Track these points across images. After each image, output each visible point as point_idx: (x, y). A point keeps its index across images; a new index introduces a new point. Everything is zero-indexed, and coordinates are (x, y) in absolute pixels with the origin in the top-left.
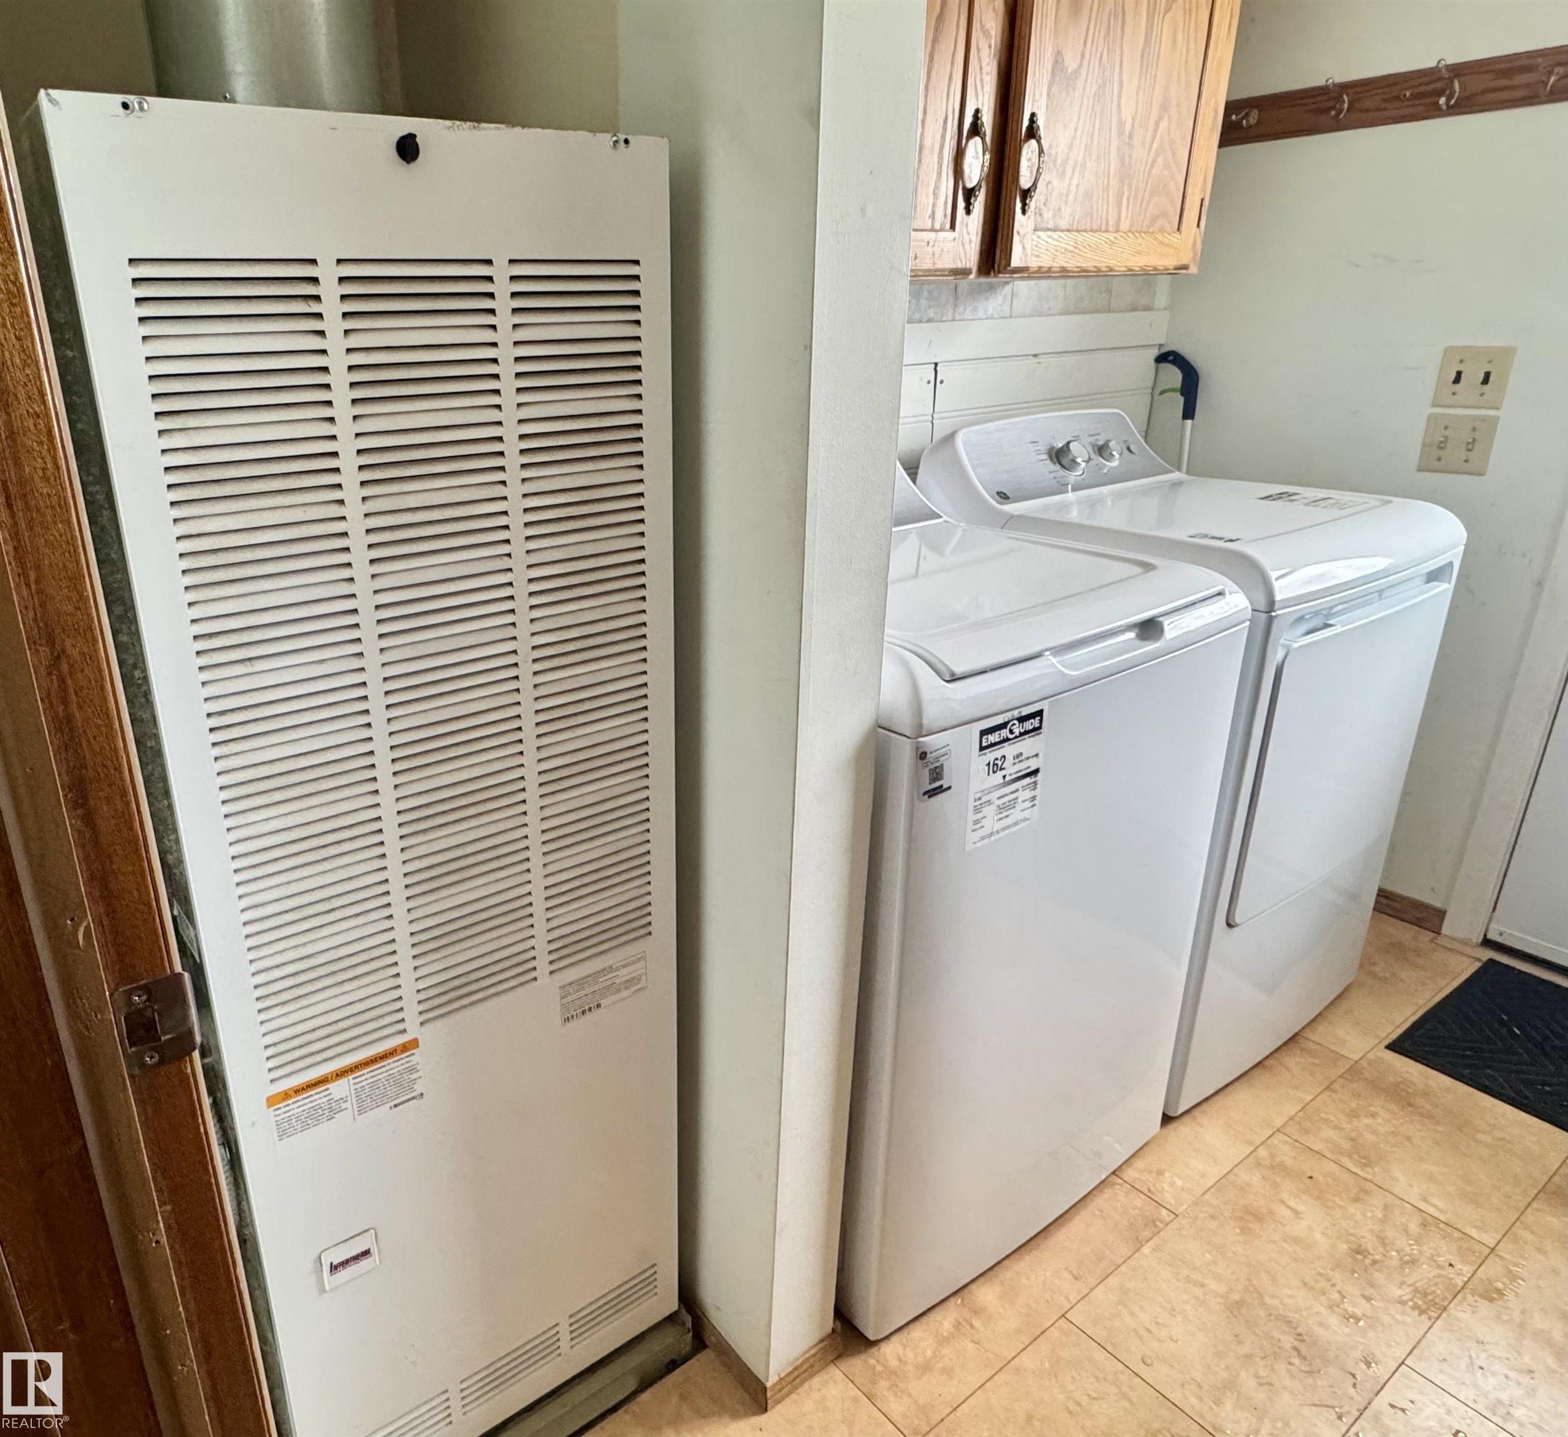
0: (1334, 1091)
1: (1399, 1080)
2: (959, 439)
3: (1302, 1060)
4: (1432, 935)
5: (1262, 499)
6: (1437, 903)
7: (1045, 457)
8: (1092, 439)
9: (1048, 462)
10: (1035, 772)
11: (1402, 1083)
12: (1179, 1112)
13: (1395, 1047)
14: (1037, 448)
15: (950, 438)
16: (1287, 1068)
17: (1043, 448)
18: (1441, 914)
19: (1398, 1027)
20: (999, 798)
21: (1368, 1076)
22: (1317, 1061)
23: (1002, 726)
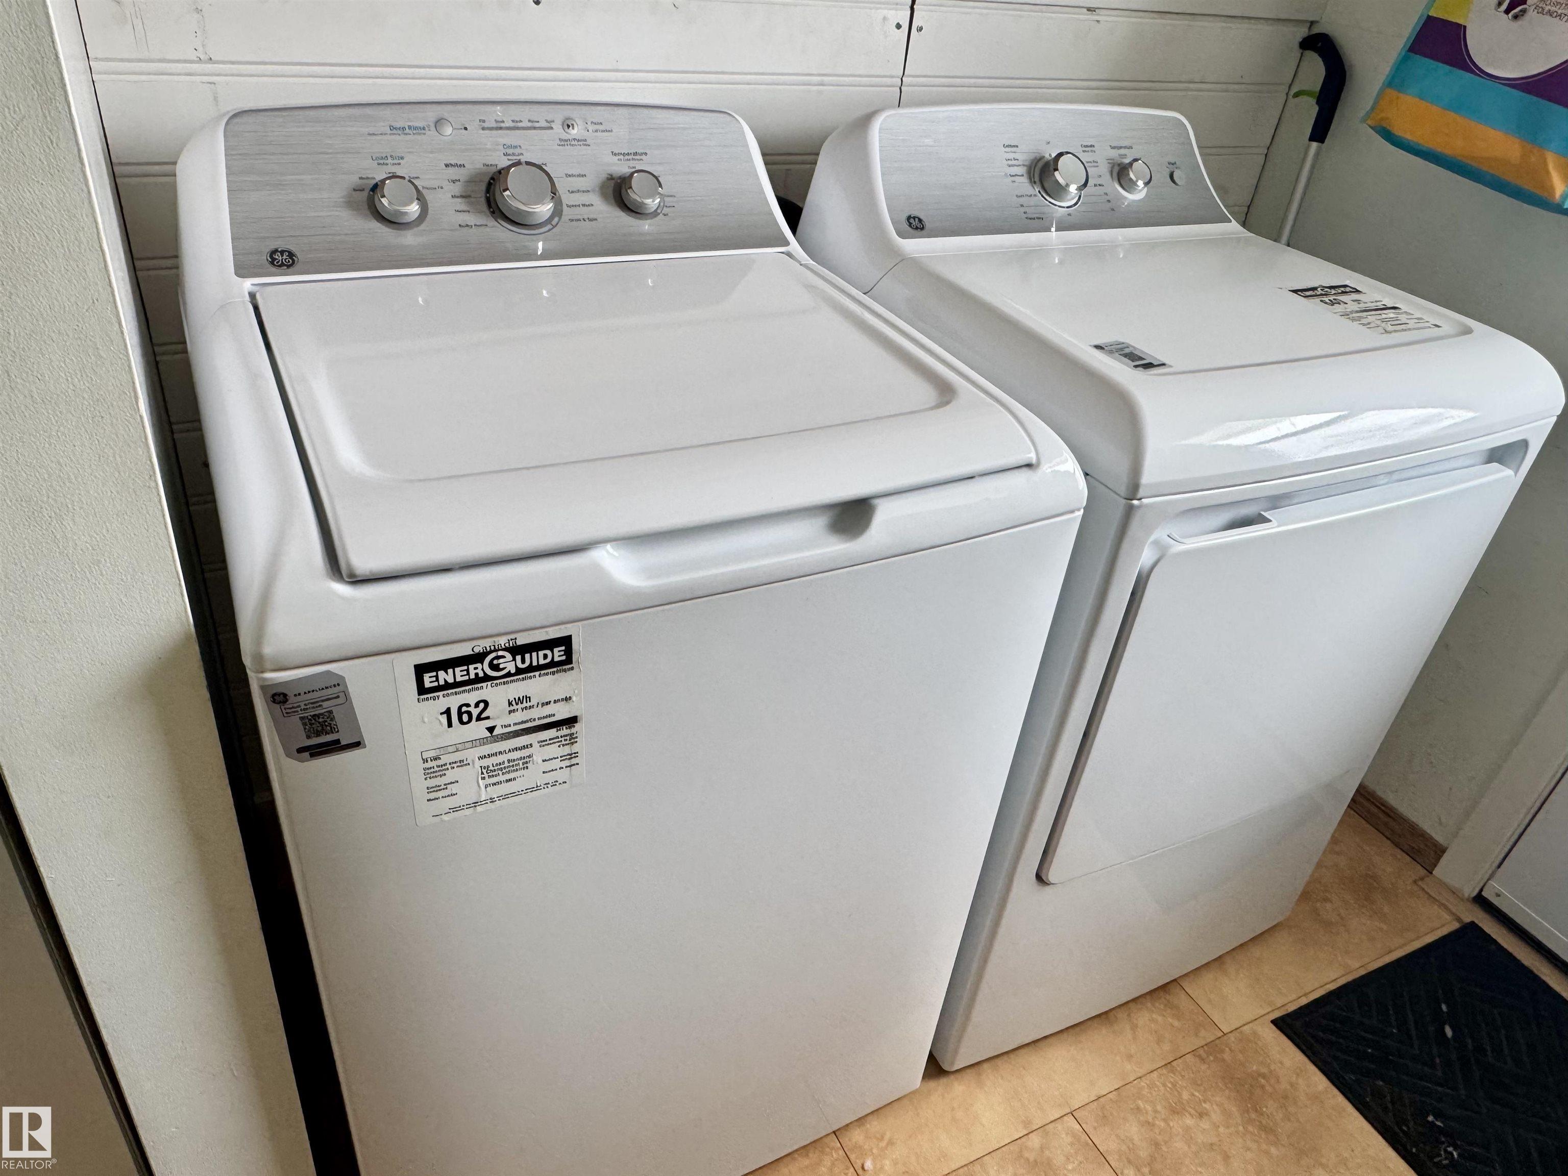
0: (1173, 1071)
1: (1264, 1070)
2: (877, 125)
3: (1160, 1019)
4: (1423, 872)
5: (1295, 291)
6: (1438, 836)
7: (1022, 170)
8: (1114, 154)
9: (1025, 180)
10: (571, 721)
11: (1264, 1076)
12: (956, 1068)
13: (1284, 1024)
14: (1011, 156)
15: (865, 121)
16: (1134, 1028)
17: (1023, 156)
18: (1440, 851)
19: (1305, 995)
20: (481, 758)
21: (1227, 1056)
22: (1176, 1023)
23: (478, 658)
